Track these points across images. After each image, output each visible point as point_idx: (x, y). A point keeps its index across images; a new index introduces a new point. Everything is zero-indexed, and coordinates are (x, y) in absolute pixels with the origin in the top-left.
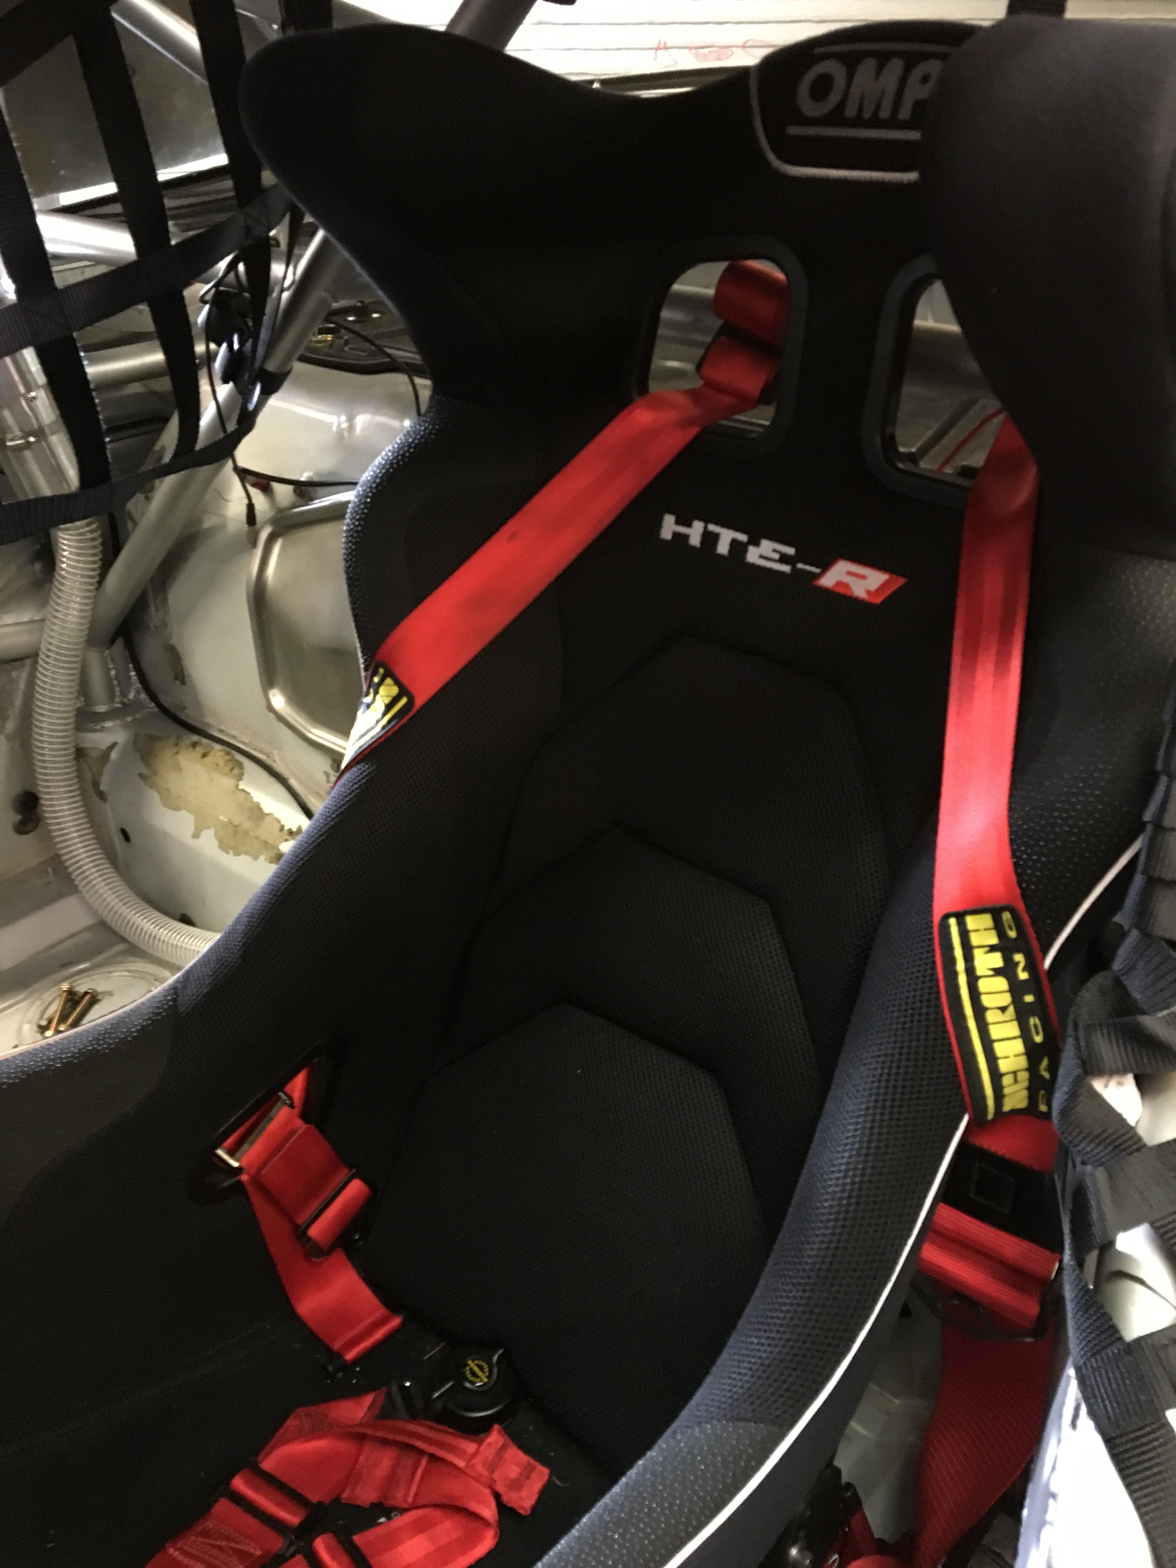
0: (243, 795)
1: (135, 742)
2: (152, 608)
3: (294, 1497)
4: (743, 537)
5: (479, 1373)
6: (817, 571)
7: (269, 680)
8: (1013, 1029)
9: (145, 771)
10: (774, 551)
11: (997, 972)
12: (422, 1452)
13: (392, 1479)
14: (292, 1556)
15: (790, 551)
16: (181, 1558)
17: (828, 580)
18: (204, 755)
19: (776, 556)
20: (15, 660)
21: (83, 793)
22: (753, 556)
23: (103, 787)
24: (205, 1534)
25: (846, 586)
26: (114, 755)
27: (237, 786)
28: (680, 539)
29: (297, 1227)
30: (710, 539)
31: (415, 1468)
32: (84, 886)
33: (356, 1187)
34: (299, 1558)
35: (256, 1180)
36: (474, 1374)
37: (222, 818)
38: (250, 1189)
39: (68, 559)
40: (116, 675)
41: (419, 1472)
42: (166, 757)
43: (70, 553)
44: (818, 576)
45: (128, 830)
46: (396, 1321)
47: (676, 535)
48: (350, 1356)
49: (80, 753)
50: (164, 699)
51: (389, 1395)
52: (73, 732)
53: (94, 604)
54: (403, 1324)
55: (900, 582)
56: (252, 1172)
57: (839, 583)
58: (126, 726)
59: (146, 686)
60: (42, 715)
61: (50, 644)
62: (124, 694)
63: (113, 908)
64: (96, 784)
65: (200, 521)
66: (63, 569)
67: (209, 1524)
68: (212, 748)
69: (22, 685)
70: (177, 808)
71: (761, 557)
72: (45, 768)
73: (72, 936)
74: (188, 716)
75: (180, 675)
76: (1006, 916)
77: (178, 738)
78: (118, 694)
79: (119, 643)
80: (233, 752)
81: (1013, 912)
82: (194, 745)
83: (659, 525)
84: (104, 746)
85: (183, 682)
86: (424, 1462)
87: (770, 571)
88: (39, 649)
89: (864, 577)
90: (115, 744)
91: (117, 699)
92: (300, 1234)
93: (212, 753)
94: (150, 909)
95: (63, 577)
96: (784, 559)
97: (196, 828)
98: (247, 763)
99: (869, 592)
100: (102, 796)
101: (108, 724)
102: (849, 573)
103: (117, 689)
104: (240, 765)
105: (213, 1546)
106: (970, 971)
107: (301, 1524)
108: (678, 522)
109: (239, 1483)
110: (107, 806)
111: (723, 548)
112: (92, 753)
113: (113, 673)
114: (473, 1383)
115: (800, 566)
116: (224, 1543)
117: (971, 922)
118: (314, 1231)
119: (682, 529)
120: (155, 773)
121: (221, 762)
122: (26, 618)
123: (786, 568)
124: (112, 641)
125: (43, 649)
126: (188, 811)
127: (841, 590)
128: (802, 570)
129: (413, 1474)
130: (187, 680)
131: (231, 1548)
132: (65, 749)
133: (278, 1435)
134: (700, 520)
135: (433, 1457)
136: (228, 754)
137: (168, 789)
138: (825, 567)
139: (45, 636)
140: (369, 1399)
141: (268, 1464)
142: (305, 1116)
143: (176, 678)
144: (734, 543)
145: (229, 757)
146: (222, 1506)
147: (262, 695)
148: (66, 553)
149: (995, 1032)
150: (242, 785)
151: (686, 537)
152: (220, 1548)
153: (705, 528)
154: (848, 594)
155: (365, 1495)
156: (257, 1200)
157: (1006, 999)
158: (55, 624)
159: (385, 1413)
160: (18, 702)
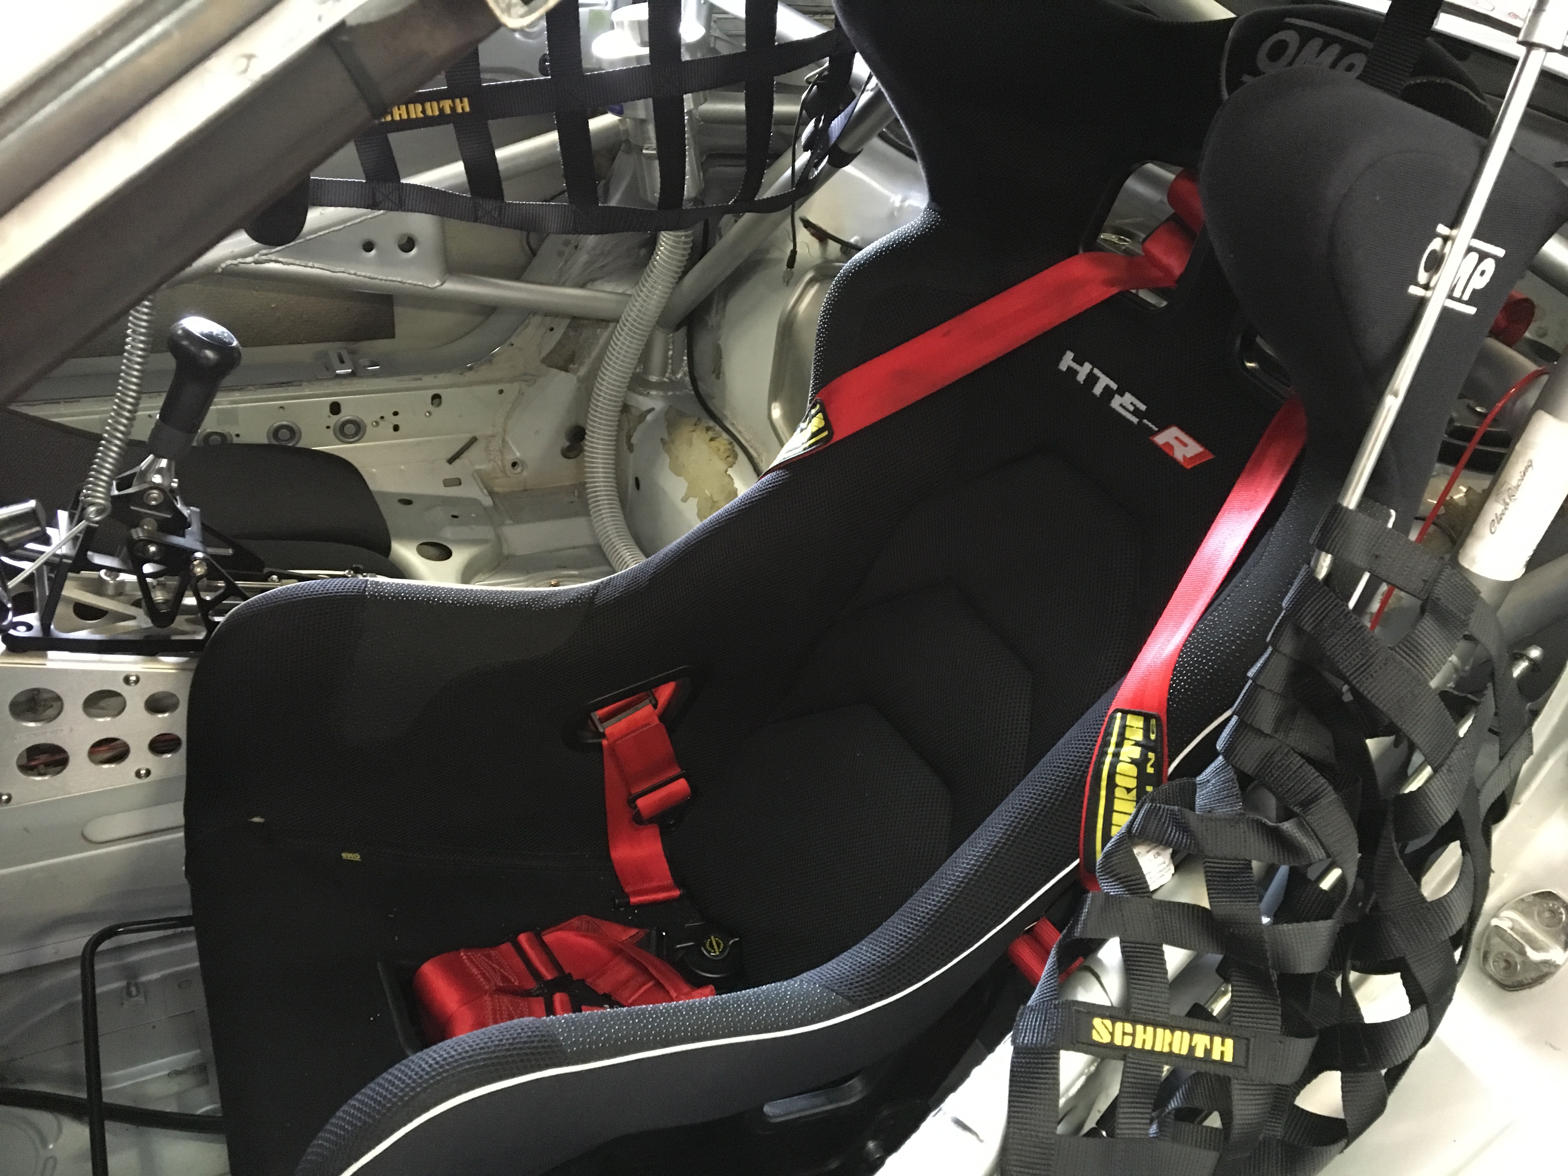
0: (727, 479)
1: (667, 412)
2: (714, 311)
3: (555, 964)
4: (1114, 386)
5: (716, 947)
6: (1156, 429)
7: (774, 395)
8: (1131, 808)
9: (666, 437)
10: (1132, 403)
11: (1133, 762)
12: (652, 977)
13: (625, 983)
14: (537, 996)
15: (1143, 407)
16: (466, 961)
17: (1160, 439)
18: (712, 439)
19: (1132, 408)
20: (603, 321)
21: (618, 440)
22: (1116, 403)
23: (633, 440)
24: (489, 957)
25: (1171, 447)
26: (649, 417)
27: (726, 471)
28: (1072, 372)
29: (630, 794)
30: (1092, 379)
31: (644, 984)
32: (595, 512)
33: (681, 784)
34: (541, 999)
35: (612, 747)
36: (711, 945)
37: (706, 492)
38: (606, 753)
39: (662, 253)
40: (672, 355)
41: (645, 988)
42: (685, 431)
43: (665, 249)
44: (1156, 433)
45: (640, 479)
46: (677, 893)
47: (1070, 368)
48: (634, 900)
49: (625, 408)
50: (702, 386)
51: (648, 935)
52: (626, 389)
53: (671, 293)
54: (681, 897)
55: (1211, 457)
56: (611, 740)
57: (1167, 444)
58: (665, 398)
59: (692, 372)
60: (607, 370)
61: (629, 316)
62: (674, 372)
63: (609, 536)
64: (629, 437)
65: (768, 251)
66: (656, 260)
67: (493, 953)
68: (721, 436)
69: (602, 341)
70: (678, 474)
71: (1121, 405)
72: (596, 411)
73: (574, 548)
74: (714, 405)
75: (718, 371)
76: (1153, 722)
77: (699, 419)
78: (669, 371)
79: (683, 331)
80: (735, 444)
81: (1158, 719)
82: (708, 429)
83: (1059, 359)
84: (645, 408)
85: (718, 377)
86: (651, 984)
87: (1124, 418)
88: (620, 317)
89: (1185, 445)
90: (652, 409)
91: (667, 375)
92: (631, 801)
93: (719, 439)
94: (636, 547)
95: (654, 266)
96: (1136, 412)
97: (686, 494)
98: (741, 456)
99: (1184, 457)
100: (631, 447)
101: (653, 392)
102: (1177, 438)
103: (670, 367)
104: (736, 457)
105: (491, 967)
106: (1116, 755)
107: (552, 980)
108: (1074, 360)
109: (523, 938)
110: (632, 455)
111: (1098, 390)
112: (633, 411)
113: (671, 353)
114: (709, 952)
115: (1145, 421)
116: (497, 967)
117: (1131, 720)
118: (641, 803)
119: (1075, 366)
120: (673, 442)
121: (722, 448)
122: (620, 291)
123: (1135, 420)
124: (678, 327)
125: (623, 318)
126: (686, 480)
127: (1166, 450)
128: (1145, 424)
129: (640, 987)
130: (721, 375)
131: (500, 972)
132: (615, 401)
133: (564, 924)
134: (1091, 363)
135: (658, 984)
136: (731, 444)
137: (677, 457)
138: (1162, 428)
139: (627, 309)
140: (634, 932)
141: (548, 938)
142: (661, 718)
143: (714, 372)
144: (1107, 387)
145: (729, 447)
146: (507, 947)
147: (766, 402)
148: (662, 248)
149: (1118, 805)
150: (730, 472)
151: (1076, 373)
152: (494, 969)
153: (1092, 370)
154: (1171, 454)
155: (602, 986)
156: (609, 763)
157: (1132, 783)
158: (637, 301)
159: (642, 944)
160: (594, 354)
